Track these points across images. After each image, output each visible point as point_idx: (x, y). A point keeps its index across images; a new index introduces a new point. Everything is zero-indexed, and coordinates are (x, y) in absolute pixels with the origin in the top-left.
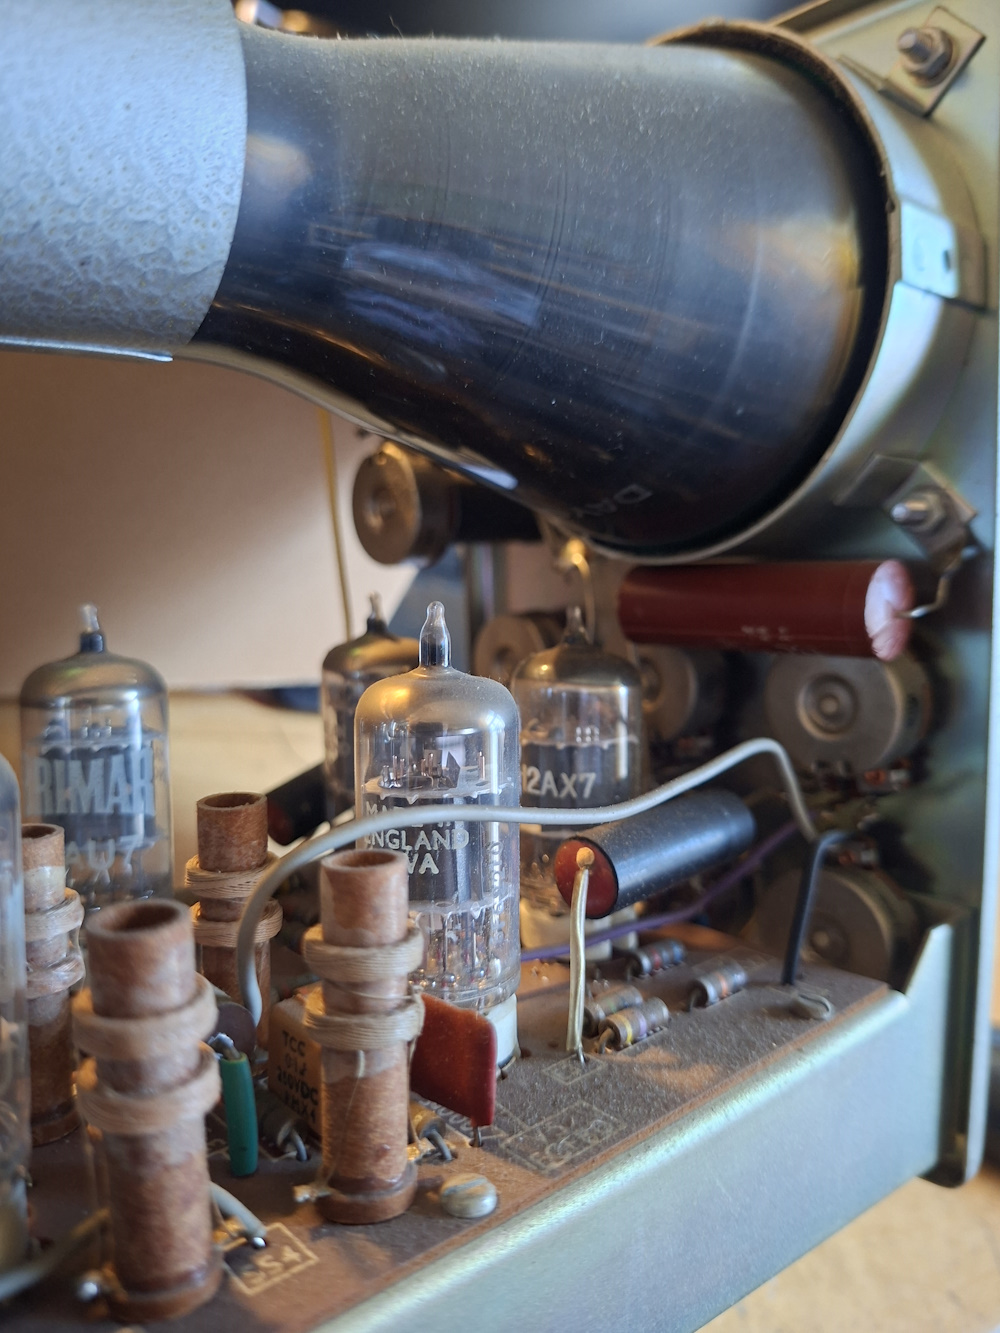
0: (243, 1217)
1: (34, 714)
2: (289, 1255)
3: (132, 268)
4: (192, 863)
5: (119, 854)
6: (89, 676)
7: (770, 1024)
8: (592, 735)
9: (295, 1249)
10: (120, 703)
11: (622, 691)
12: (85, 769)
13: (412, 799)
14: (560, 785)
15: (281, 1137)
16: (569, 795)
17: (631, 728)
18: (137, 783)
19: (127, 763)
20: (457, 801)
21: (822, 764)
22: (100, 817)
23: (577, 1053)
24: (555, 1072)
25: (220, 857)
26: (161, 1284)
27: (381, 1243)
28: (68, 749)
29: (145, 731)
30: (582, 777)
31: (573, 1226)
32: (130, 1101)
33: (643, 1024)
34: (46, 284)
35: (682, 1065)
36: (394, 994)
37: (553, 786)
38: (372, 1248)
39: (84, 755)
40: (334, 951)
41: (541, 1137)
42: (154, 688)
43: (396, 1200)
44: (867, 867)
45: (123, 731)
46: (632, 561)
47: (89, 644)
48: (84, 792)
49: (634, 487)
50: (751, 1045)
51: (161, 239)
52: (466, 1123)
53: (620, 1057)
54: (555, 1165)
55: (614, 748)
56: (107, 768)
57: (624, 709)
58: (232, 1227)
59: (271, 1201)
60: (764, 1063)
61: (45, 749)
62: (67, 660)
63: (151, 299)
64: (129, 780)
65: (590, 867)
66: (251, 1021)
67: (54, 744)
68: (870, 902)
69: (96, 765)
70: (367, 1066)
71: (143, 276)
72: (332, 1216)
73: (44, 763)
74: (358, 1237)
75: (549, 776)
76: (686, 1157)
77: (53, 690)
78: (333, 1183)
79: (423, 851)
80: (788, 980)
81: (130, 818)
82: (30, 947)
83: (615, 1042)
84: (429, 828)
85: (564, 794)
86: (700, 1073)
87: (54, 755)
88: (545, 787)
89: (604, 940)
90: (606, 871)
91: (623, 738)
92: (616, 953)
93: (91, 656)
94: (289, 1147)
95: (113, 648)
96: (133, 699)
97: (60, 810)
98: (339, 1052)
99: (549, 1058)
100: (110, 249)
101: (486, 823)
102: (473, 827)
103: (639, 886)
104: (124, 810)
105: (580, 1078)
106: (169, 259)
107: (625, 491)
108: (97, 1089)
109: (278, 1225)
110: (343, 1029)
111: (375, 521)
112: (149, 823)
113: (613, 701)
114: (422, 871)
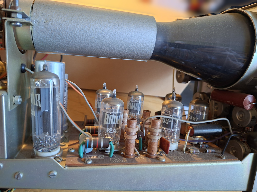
0: (138, 152)
1: (129, 97)
2: (141, 158)
3: (142, 54)
4: (142, 117)
5: (136, 115)
6: (136, 94)
7: (214, 157)
8: (200, 113)
9: (142, 157)
10: (139, 97)
11: (205, 107)
12: (133, 104)
13: (166, 115)
14: (193, 119)
15: (144, 148)
16: (194, 120)
17: (206, 113)
18: (139, 107)
19: (138, 104)
20: (172, 116)
21: (239, 124)
22: (134, 110)
23: (184, 152)
24: (180, 153)
25: (144, 117)
26: (128, 155)
27: (151, 160)
28: (132, 102)
29: (141, 101)
30: (196, 118)
31: (174, 168)
32: (128, 136)
33: (194, 151)
34: (134, 56)
35: (197, 157)
36: (157, 134)
37: (192, 119)
38: (149, 160)
39: (134, 103)
40: (151, 128)
41: (174, 158)
42: (143, 96)
43: (154, 157)
44: (244, 142)
45: (138, 101)
46: (215, 88)
47: (136, 90)
48: (133, 107)
49: (210, 79)
50: (209, 158)
51: (146, 51)
52: (165, 153)
53: (190, 154)
54: (174, 160)
55: (203, 115)
56: (136, 104)
57: (205, 110)
58: (136, 153)
59: (141, 153)
60: (209, 161)
61: (130, 101)
62: (134, 91)
63: (144, 57)
64: (138, 107)
65: (191, 129)
66: (144, 135)
67: (131, 101)
68: (241, 147)
69: (135, 104)
70: (153, 141)
71: (144, 55)
72: (147, 156)
73: (129, 103)
74: (149, 159)
75: (191, 117)
76: (193, 167)
77: (132, 95)
78: (147, 152)
79: (167, 121)
80: (222, 153)
81: (138, 111)
82: (123, 121)
83: (190, 152)
84: (168, 119)
85: (193, 120)
86: (199, 159)
87: (131, 102)
88: (191, 118)
89: (196, 141)
90: (193, 130)
91: (204, 114)
92: (198, 144)
93: (136, 91)
94: (145, 149)
95: (139, 91)
96: (140, 97)
97: (130, 108)
98: (150, 139)
99: (180, 151)
100: (140, 52)
101: (176, 120)
102: (174, 120)
103: (198, 133)
104: (137, 110)
105: (183, 154)
106: (146, 53)
107: (209, 79)
108: (126, 134)
109: (141, 155)
110: (150, 136)
111: (179, 76)
112: (140, 112)
113: (204, 108)
114: (166, 124)
